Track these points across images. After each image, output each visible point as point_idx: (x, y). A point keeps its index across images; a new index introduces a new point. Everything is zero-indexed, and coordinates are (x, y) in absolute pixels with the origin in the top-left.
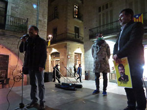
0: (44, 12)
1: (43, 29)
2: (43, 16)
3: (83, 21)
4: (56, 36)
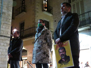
0: (8, 4)
1: (6, 22)
2: (8, 9)
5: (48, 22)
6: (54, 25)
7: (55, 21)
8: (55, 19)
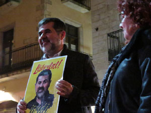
3: (89, 9)
4: (10, 52)
5: (77, 29)
6: (93, 38)
7: (97, 29)
8: (97, 25)
